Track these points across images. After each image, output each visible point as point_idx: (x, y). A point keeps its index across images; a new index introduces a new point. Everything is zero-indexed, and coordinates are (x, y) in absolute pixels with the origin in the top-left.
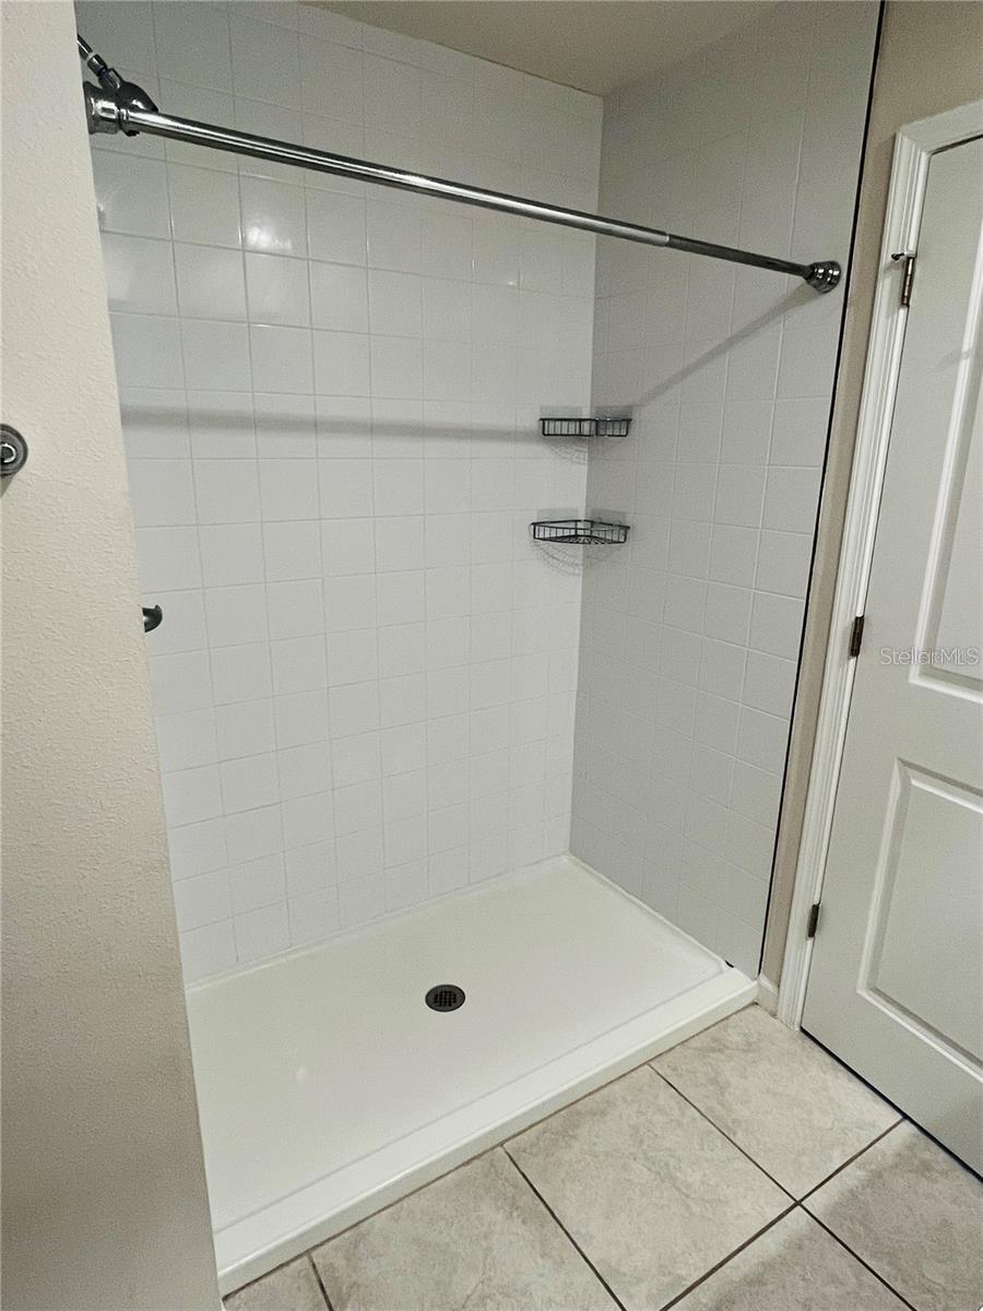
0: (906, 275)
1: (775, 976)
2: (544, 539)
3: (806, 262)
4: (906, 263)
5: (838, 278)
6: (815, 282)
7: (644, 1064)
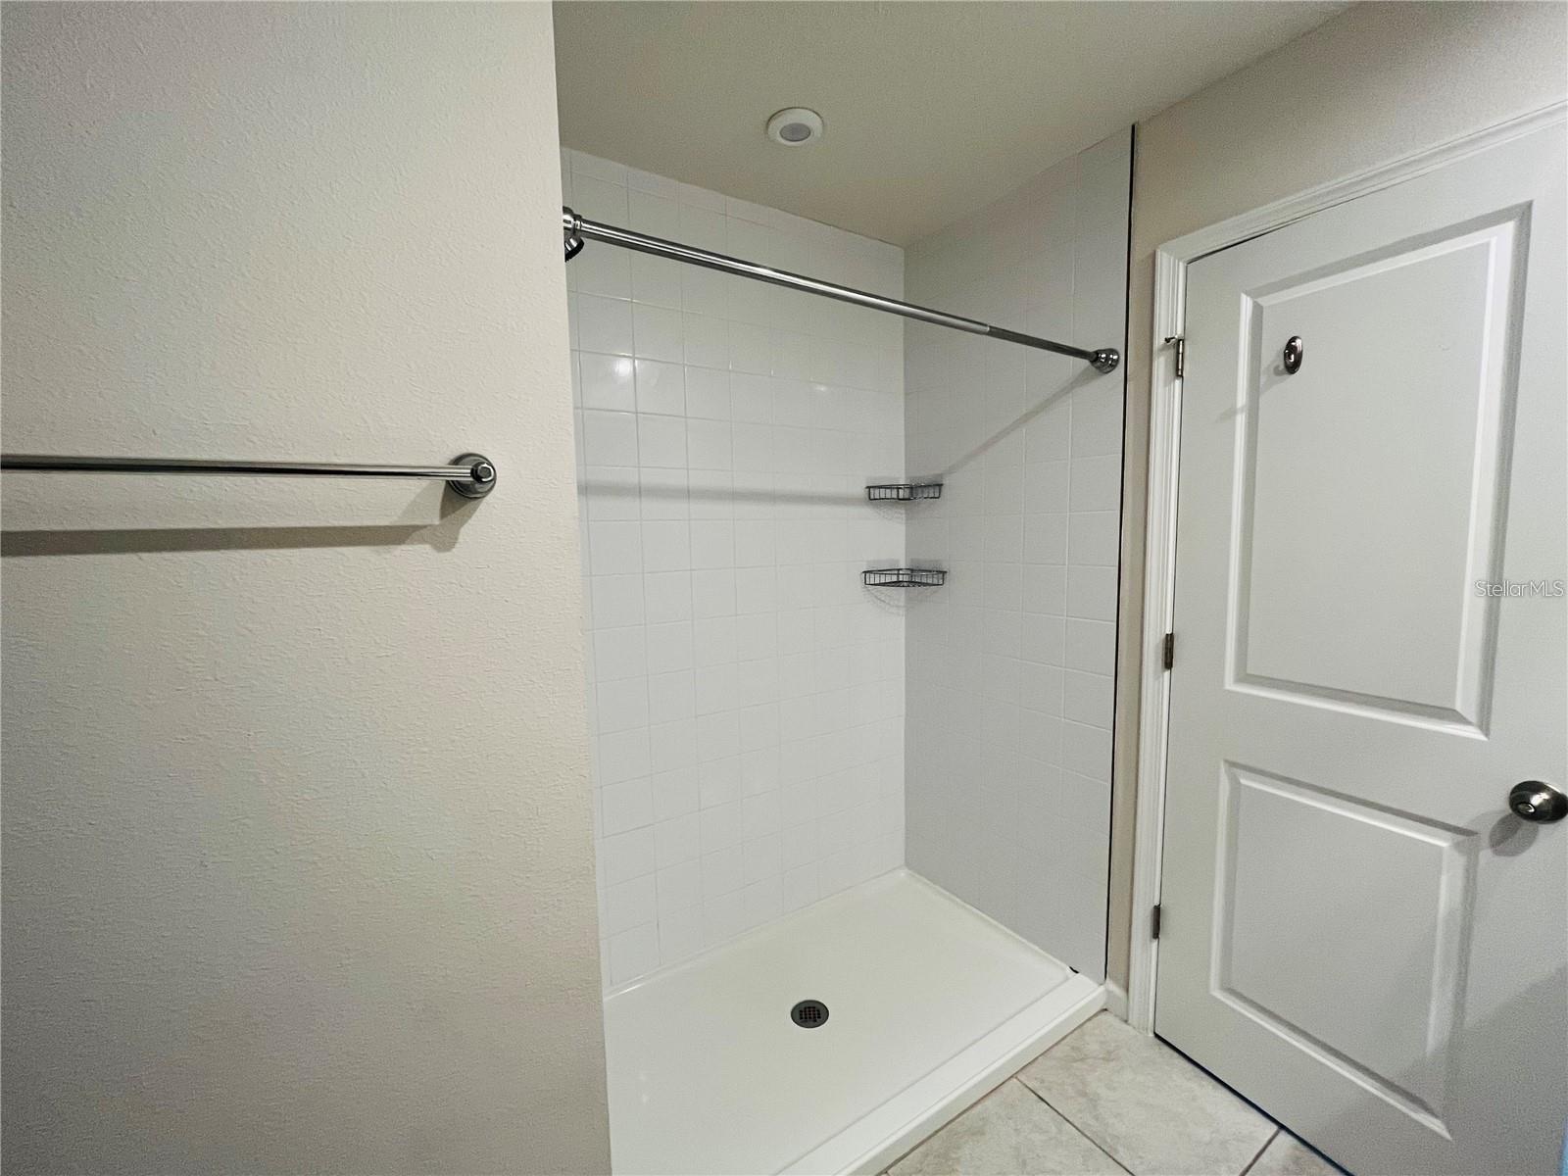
0: (1178, 353)
1: (1122, 982)
2: (875, 585)
3: (1091, 349)
4: (1176, 345)
5: (1117, 361)
6: (1099, 364)
7: (1012, 1077)
